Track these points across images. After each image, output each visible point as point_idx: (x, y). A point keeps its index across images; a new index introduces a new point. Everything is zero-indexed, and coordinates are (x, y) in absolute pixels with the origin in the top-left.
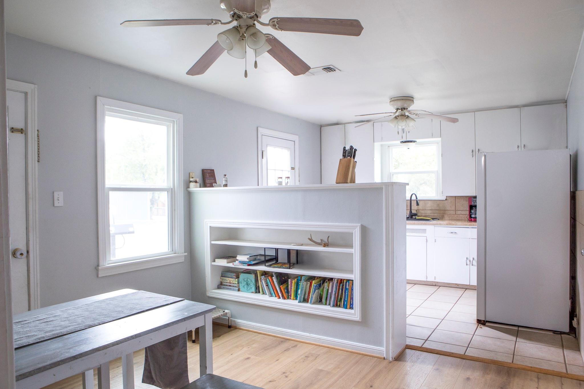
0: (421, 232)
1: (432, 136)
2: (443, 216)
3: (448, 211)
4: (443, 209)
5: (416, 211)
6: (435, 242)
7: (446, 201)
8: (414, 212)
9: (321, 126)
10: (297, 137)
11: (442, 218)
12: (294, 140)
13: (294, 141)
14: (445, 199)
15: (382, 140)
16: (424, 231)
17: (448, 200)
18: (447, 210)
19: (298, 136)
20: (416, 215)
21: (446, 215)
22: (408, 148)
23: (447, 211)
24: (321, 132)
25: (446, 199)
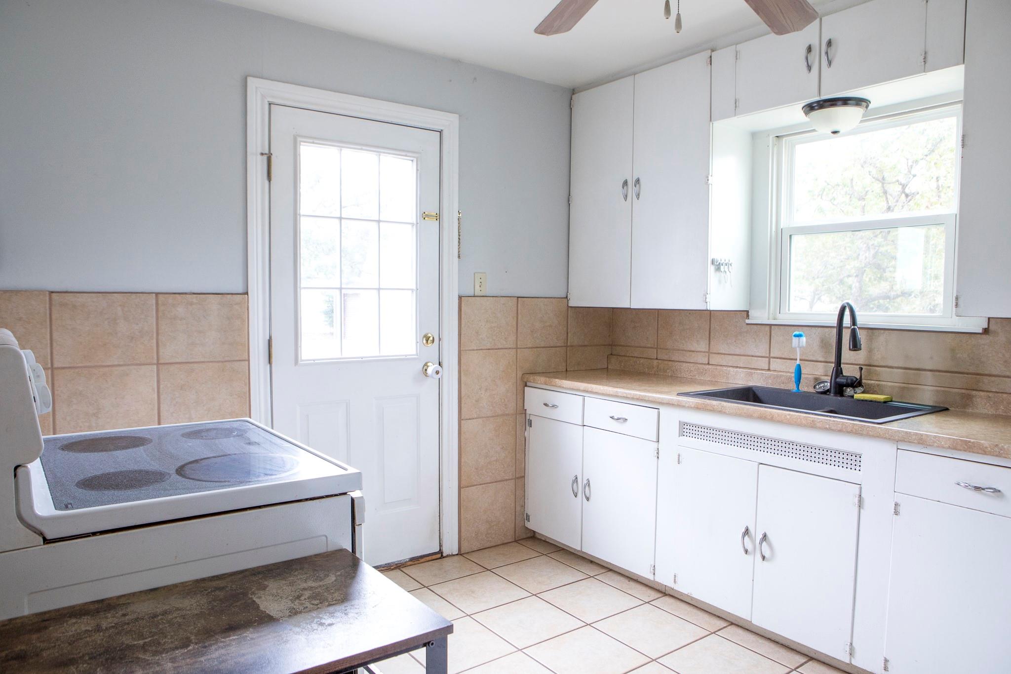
0: (841, 461)
1: (926, 63)
2: (969, 397)
3: (993, 379)
4: (972, 369)
5: (861, 369)
6: (896, 513)
7: (986, 339)
8: (850, 371)
9: (573, 91)
10: (454, 118)
11: (965, 406)
12: (439, 128)
13: (441, 132)
14: (980, 331)
15: (737, 108)
16: (853, 460)
17: (995, 333)
18: (990, 375)
19: (457, 116)
20: (856, 384)
21: (982, 394)
22: (835, 132)
23: (986, 380)
24: (571, 109)
25: (986, 331)
